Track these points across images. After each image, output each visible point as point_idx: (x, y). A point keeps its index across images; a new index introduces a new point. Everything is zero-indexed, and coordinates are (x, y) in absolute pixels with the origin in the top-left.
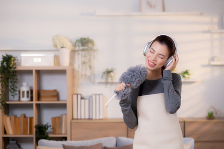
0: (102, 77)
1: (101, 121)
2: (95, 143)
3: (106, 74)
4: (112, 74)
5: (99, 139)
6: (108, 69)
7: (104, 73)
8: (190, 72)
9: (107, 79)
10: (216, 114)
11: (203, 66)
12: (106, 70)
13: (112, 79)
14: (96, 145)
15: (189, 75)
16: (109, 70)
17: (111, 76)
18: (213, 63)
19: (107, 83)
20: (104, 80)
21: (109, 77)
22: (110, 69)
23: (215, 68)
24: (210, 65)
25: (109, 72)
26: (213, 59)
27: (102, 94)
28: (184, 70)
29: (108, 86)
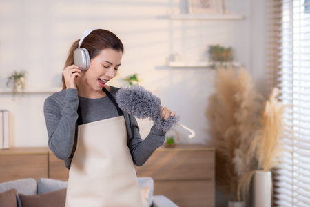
0: (7, 84)
1: (6, 152)
2: (5, 190)
3: (13, 80)
4: (22, 79)
5: (10, 182)
6: (16, 73)
7: (10, 78)
8: (139, 77)
9: (15, 87)
10: (178, 139)
11: (158, 68)
12: (14, 74)
13: (23, 88)
14: (6, 192)
15: (137, 81)
16: (18, 74)
17: (21, 83)
18: (172, 64)
19: (14, 93)
20: (10, 90)
21: (19, 85)
22: (19, 71)
23: (176, 71)
24: (167, 67)
25: (17, 77)
26: (172, 58)
27: (6, 111)
28: (131, 74)
29: (17, 98)
